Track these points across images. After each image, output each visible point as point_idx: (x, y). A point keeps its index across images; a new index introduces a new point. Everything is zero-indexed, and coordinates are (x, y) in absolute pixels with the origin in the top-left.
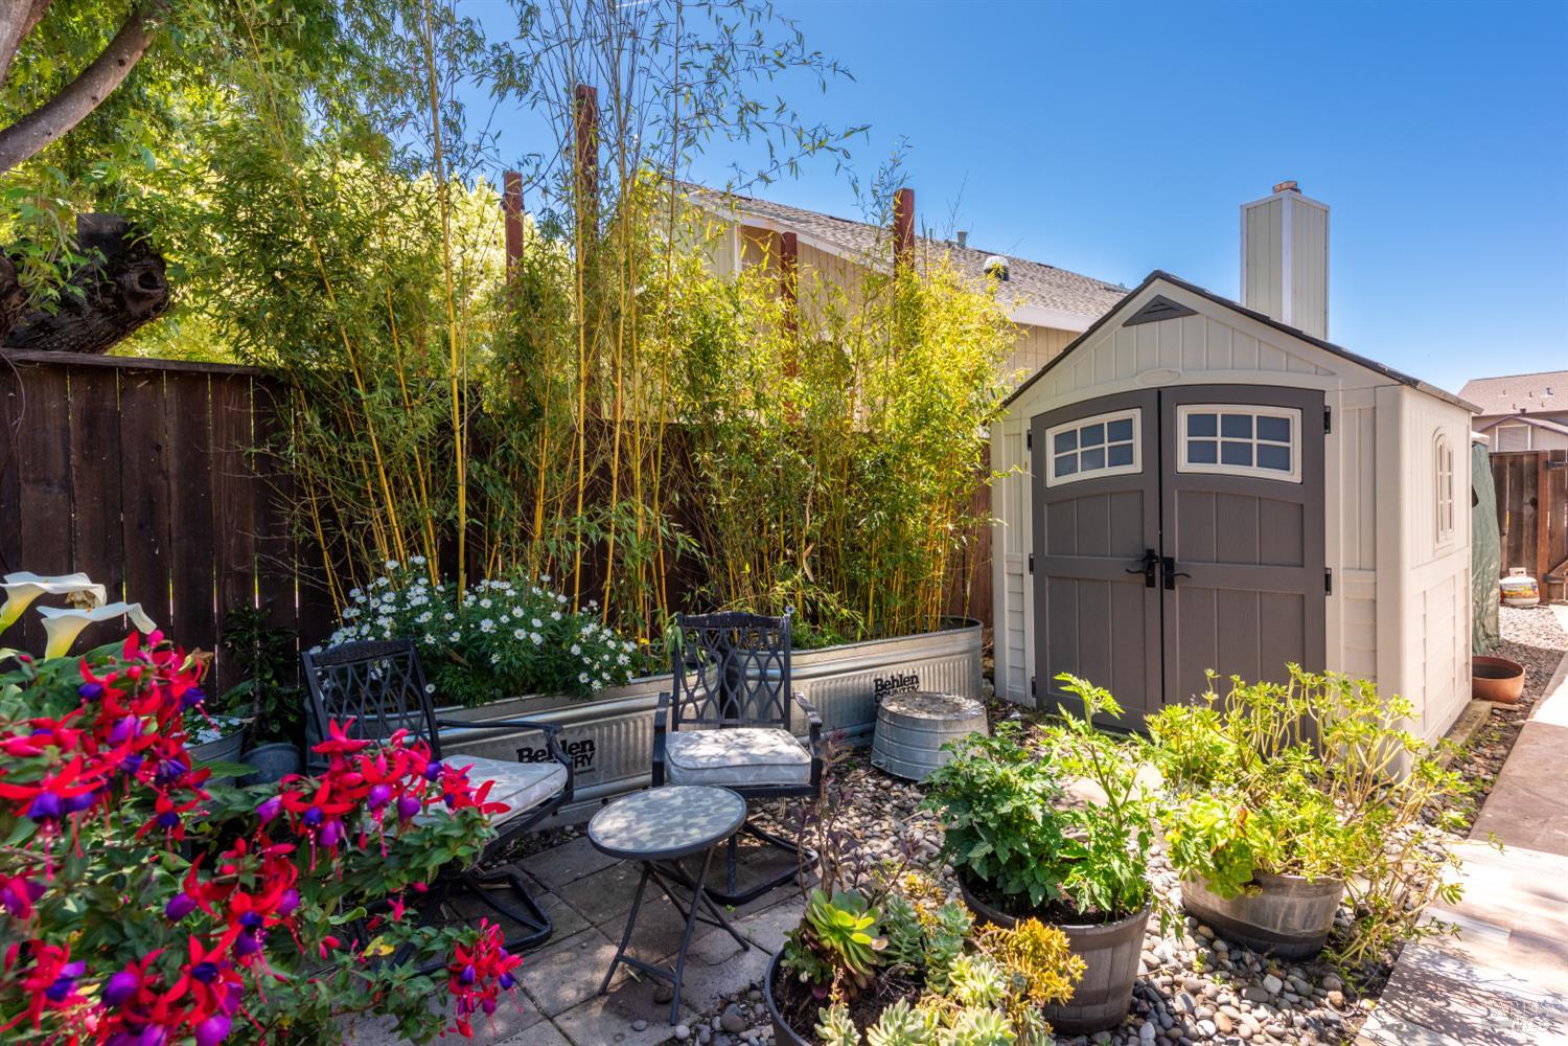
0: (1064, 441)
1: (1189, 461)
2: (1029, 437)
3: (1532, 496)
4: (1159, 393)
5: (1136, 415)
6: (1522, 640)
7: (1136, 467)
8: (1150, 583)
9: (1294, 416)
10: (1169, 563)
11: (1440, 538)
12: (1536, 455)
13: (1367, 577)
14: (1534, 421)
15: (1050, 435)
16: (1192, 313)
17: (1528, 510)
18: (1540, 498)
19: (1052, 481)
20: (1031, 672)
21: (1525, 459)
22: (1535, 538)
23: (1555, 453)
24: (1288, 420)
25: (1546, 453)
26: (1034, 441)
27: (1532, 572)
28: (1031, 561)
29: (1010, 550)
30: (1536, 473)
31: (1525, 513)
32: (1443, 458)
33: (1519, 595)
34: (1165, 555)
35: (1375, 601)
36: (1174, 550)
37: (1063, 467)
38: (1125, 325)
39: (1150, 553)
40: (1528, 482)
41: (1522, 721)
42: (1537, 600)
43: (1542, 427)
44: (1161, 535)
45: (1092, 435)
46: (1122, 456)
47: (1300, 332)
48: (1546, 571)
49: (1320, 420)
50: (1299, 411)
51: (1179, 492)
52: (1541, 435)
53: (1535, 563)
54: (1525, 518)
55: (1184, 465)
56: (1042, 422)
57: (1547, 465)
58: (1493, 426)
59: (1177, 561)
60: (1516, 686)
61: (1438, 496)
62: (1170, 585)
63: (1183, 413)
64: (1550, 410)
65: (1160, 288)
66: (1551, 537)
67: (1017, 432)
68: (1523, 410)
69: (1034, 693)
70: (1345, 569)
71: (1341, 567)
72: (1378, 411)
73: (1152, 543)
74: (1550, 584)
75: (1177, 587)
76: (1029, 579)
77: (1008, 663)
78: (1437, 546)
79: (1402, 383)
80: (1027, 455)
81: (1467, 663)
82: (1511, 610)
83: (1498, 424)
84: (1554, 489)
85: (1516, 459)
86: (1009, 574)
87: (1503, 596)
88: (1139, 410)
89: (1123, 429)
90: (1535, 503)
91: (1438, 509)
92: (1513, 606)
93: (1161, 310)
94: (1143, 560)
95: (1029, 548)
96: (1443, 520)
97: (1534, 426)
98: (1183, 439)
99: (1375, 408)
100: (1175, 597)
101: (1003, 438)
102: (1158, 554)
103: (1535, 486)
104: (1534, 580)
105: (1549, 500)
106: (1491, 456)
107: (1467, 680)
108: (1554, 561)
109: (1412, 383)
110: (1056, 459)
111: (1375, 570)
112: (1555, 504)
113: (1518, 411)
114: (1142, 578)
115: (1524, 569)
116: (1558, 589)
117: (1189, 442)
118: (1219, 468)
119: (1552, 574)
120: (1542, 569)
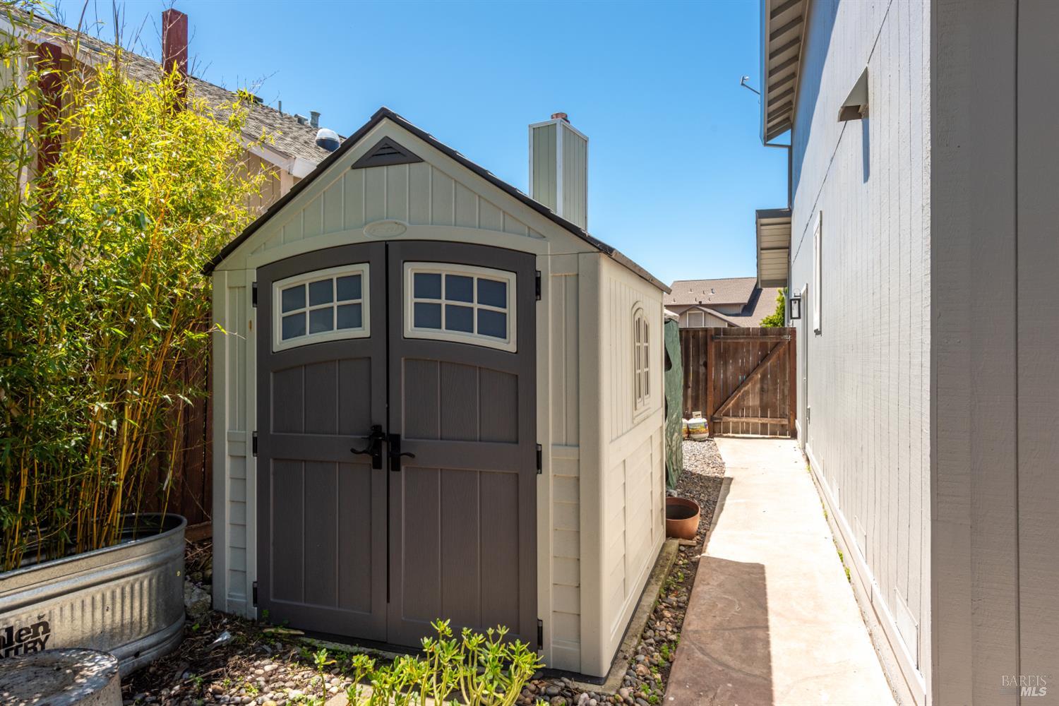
0: (293, 297)
1: (415, 326)
2: (255, 291)
3: (704, 360)
4: (387, 246)
5: (364, 270)
6: (698, 471)
7: (364, 331)
8: (377, 464)
9: (510, 278)
10: (395, 440)
11: (638, 405)
12: (706, 330)
13: (571, 453)
14: (705, 309)
15: (278, 290)
16: (418, 160)
17: (702, 370)
18: (708, 361)
19: (279, 343)
20: (253, 575)
21: (700, 333)
22: (706, 389)
23: (716, 329)
24: (505, 284)
25: (711, 329)
26: (260, 296)
27: (705, 415)
28: (255, 440)
29: (232, 426)
30: (706, 344)
31: (700, 371)
32: (640, 330)
33: (698, 432)
34: (392, 432)
35: (578, 479)
36: (401, 426)
37: (293, 327)
38: (355, 167)
39: (377, 429)
40: (702, 350)
41: (699, 556)
42: (707, 434)
43: (710, 313)
44: (388, 408)
45: (322, 291)
46: (351, 317)
47: (514, 189)
48: (712, 414)
49: (532, 287)
50: (515, 275)
51: (406, 359)
52: (709, 318)
53: (706, 408)
54: (701, 376)
55: (410, 330)
56: (270, 273)
57: (712, 339)
58: (686, 312)
59: (403, 438)
60: (694, 523)
61: (637, 365)
62: (396, 466)
63: (410, 271)
64: (713, 303)
65: (385, 129)
66: (714, 389)
67: (242, 284)
68: (700, 302)
69: (255, 601)
70: (553, 445)
71: (550, 443)
72: (581, 278)
73: (379, 419)
74: (714, 423)
75: (403, 468)
76: (252, 461)
77: (227, 566)
78: (636, 413)
79: (600, 250)
80: (252, 313)
81: (662, 509)
82: (694, 443)
83: (688, 310)
84: (716, 355)
85: (696, 331)
86: (231, 456)
87: (689, 433)
88: (368, 264)
89: (350, 286)
90: (705, 365)
91: (637, 378)
92: (695, 440)
93: (388, 154)
94: (369, 439)
95: (253, 425)
96: (641, 387)
97: (705, 312)
98: (410, 300)
99: (578, 275)
100: (402, 478)
101: (227, 290)
102: (384, 430)
103: (706, 353)
104: (705, 420)
105: (714, 362)
106: (681, 331)
107: (663, 524)
108: (716, 406)
109: (607, 250)
110: (284, 318)
111: (578, 446)
112: (716, 364)
113: (698, 303)
114: (368, 460)
115: (700, 413)
116: (718, 426)
117: (415, 304)
118: (443, 334)
119: (716, 416)
120: (710, 412)
